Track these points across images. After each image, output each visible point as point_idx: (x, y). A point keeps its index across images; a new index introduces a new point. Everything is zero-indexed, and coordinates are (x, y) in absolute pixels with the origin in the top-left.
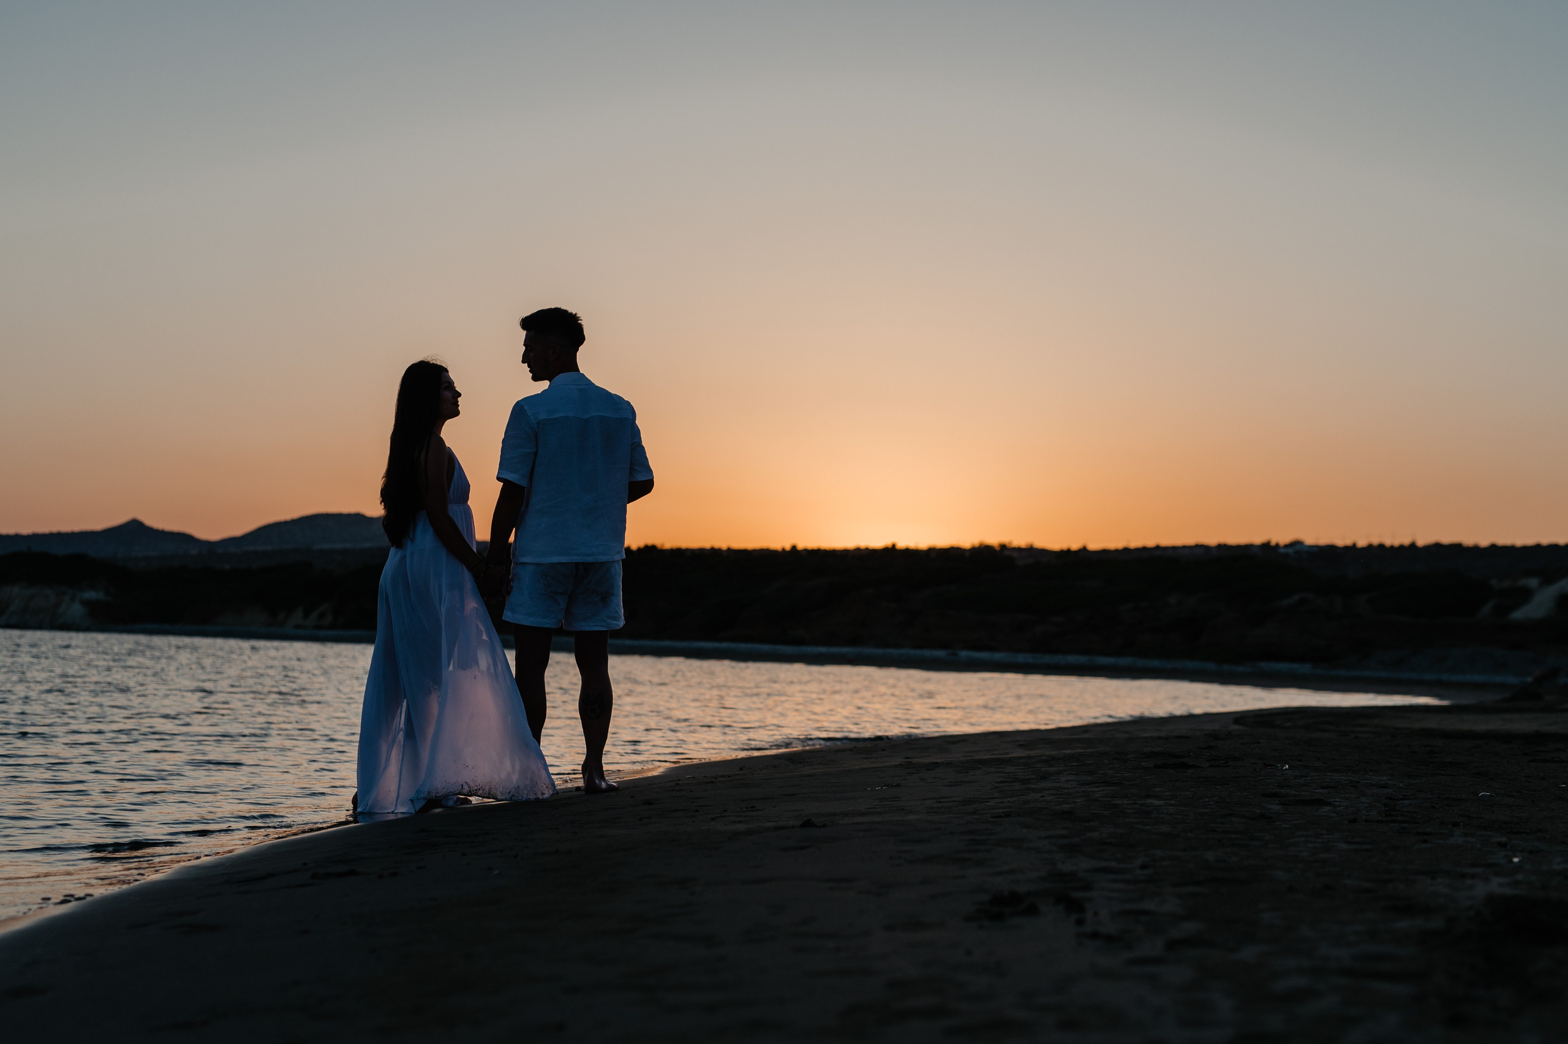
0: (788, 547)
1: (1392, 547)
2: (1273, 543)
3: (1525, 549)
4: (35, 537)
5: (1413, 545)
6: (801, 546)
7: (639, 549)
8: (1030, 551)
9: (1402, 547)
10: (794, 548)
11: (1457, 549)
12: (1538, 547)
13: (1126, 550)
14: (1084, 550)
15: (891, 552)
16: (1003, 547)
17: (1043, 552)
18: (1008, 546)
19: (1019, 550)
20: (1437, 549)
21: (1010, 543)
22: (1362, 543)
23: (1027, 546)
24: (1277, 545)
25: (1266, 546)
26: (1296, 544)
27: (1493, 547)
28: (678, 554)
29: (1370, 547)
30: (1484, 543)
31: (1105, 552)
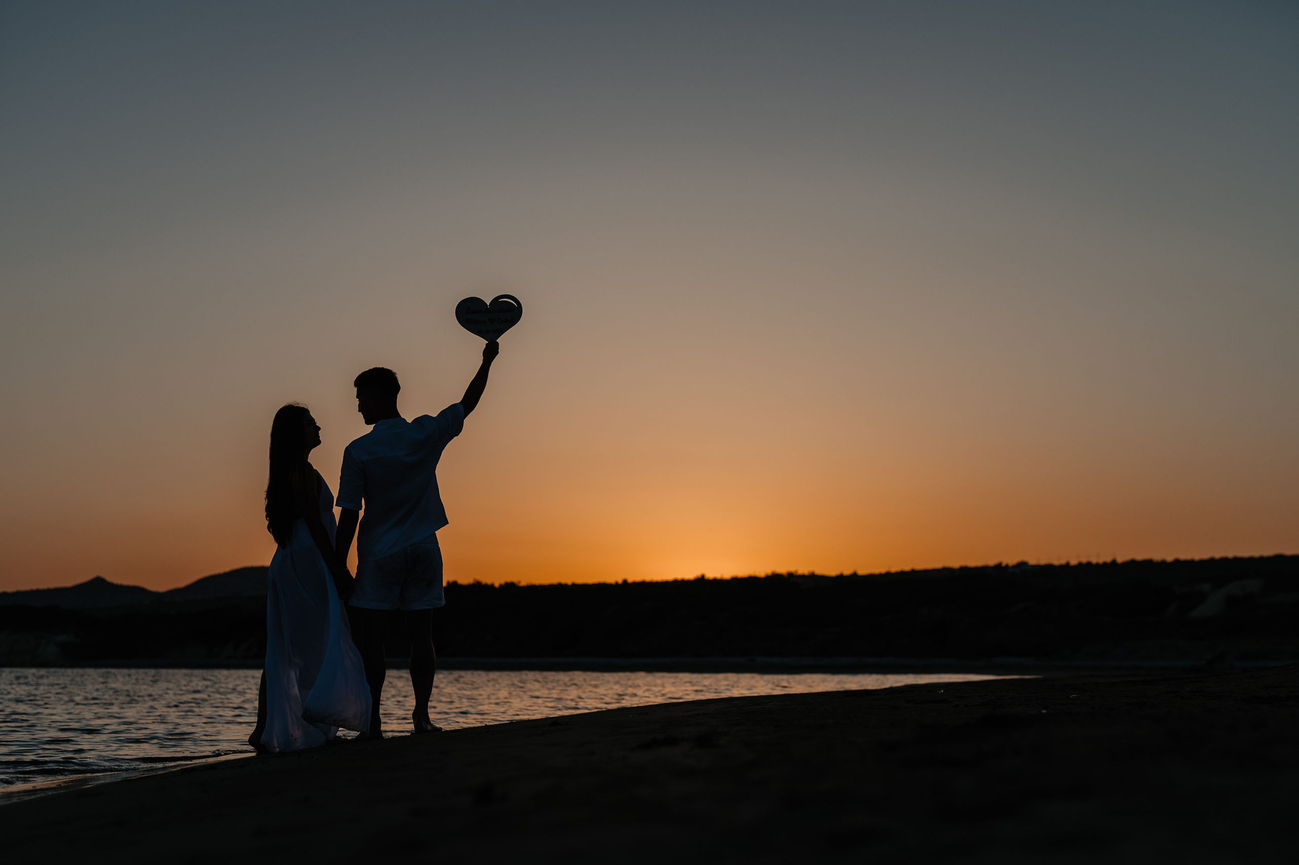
0: (620, 581)
1: (1097, 564)
2: (1004, 564)
3: (1202, 563)
4: (18, 594)
5: (1114, 562)
6: (630, 580)
7: (501, 586)
8: (812, 577)
9: (1105, 564)
10: (625, 581)
11: (1148, 564)
12: (1212, 561)
13: (888, 574)
14: (855, 575)
15: (701, 581)
16: (790, 575)
17: (823, 578)
18: (794, 574)
19: (803, 577)
20: (1133, 565)
21: (796, 572)
22: (1074, 562)
23: (810, 573)
24: (1007, 566)
25: (999, 567)
26: (1022, 565)
27: (1177, 562)
28: (532, 589)
29: (1080, 565)
30: (1170, 558)
31: (871, 577)
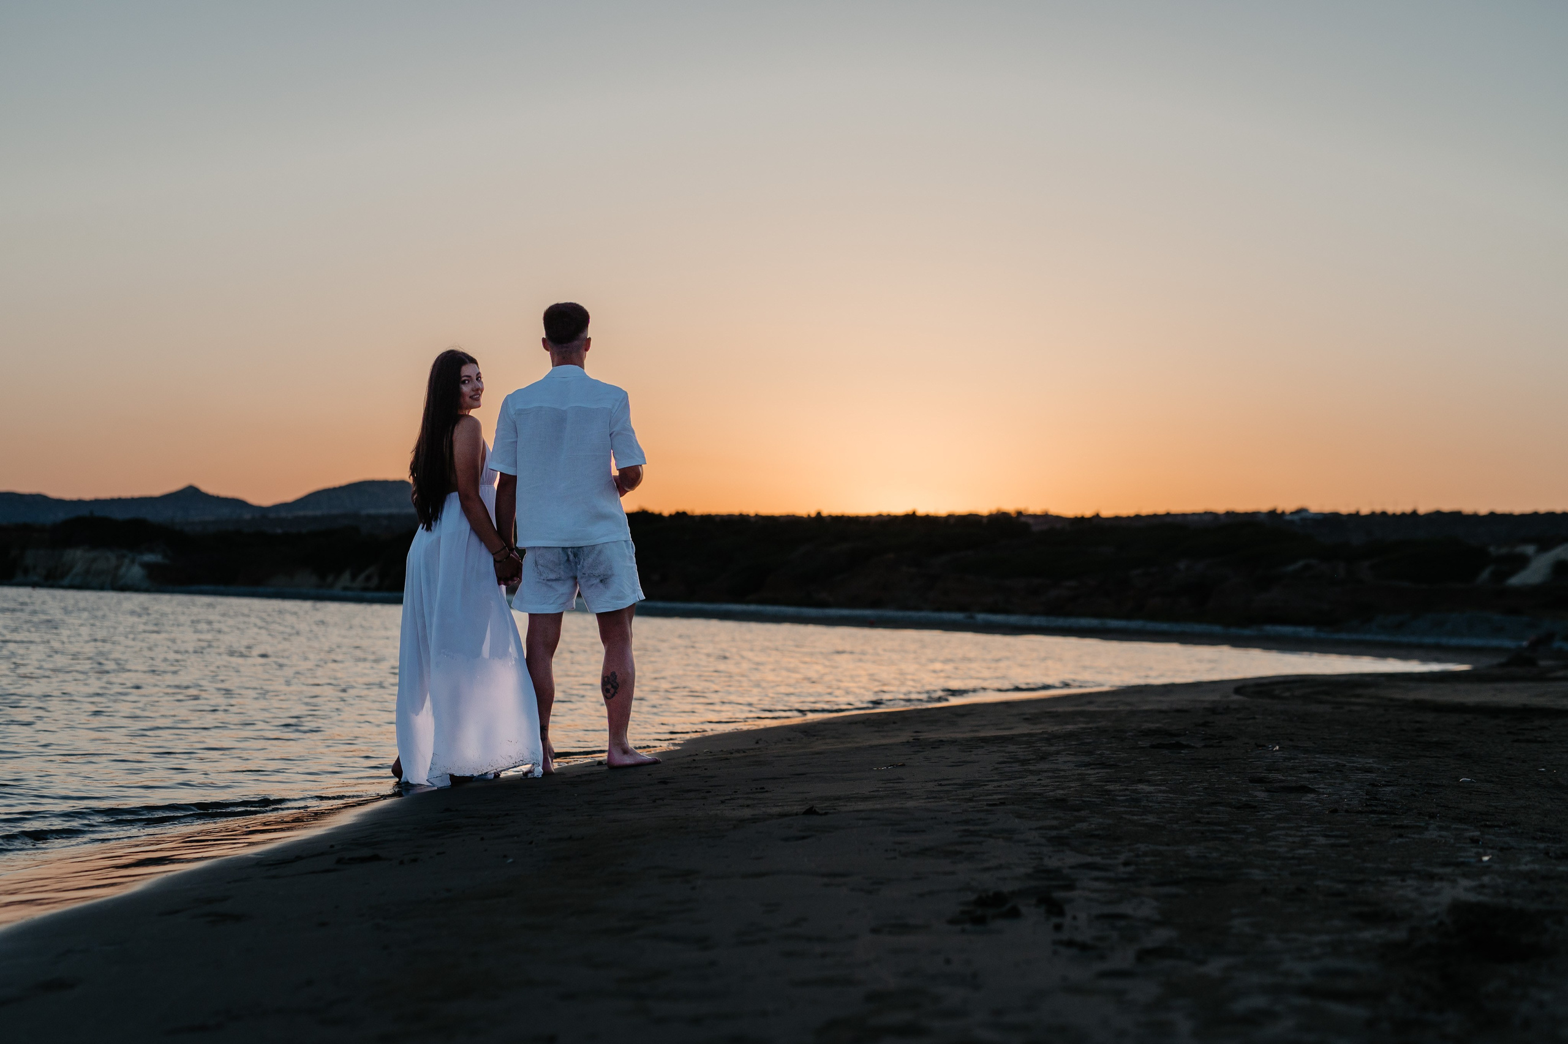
0: (813, 514)
1: (1394, 515)
2: (1279, 511)
3: (1523, 517)
4: (97, 502)
5: (1414, 514)
6: (825, 512)
7: (671, 516)
8: (1045, 518)
9: (1403, 515)
10: (819, 514)
11: (1456, 517)
12: (1535, 515)
13: (1138, 517)
14: (1097, 517)
15: (911, 518)
16: (1020, 514)
17: (1058, 519)
18: (1024, 512)
19: (1034, 517)
20: (1437, 517)
21: (1026, 510)
22: (1365, 511)
23: (1043, 513)
24: (1283, 513)
25: (1272, 514)
26: (1301, 511)
27: (1492, 515)
28: (708, 520)
29: (1373, 515)
30: (1483, 510)
31: (1117, 519)
